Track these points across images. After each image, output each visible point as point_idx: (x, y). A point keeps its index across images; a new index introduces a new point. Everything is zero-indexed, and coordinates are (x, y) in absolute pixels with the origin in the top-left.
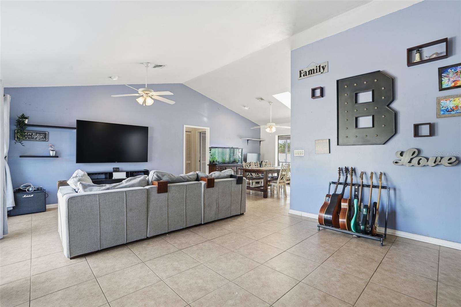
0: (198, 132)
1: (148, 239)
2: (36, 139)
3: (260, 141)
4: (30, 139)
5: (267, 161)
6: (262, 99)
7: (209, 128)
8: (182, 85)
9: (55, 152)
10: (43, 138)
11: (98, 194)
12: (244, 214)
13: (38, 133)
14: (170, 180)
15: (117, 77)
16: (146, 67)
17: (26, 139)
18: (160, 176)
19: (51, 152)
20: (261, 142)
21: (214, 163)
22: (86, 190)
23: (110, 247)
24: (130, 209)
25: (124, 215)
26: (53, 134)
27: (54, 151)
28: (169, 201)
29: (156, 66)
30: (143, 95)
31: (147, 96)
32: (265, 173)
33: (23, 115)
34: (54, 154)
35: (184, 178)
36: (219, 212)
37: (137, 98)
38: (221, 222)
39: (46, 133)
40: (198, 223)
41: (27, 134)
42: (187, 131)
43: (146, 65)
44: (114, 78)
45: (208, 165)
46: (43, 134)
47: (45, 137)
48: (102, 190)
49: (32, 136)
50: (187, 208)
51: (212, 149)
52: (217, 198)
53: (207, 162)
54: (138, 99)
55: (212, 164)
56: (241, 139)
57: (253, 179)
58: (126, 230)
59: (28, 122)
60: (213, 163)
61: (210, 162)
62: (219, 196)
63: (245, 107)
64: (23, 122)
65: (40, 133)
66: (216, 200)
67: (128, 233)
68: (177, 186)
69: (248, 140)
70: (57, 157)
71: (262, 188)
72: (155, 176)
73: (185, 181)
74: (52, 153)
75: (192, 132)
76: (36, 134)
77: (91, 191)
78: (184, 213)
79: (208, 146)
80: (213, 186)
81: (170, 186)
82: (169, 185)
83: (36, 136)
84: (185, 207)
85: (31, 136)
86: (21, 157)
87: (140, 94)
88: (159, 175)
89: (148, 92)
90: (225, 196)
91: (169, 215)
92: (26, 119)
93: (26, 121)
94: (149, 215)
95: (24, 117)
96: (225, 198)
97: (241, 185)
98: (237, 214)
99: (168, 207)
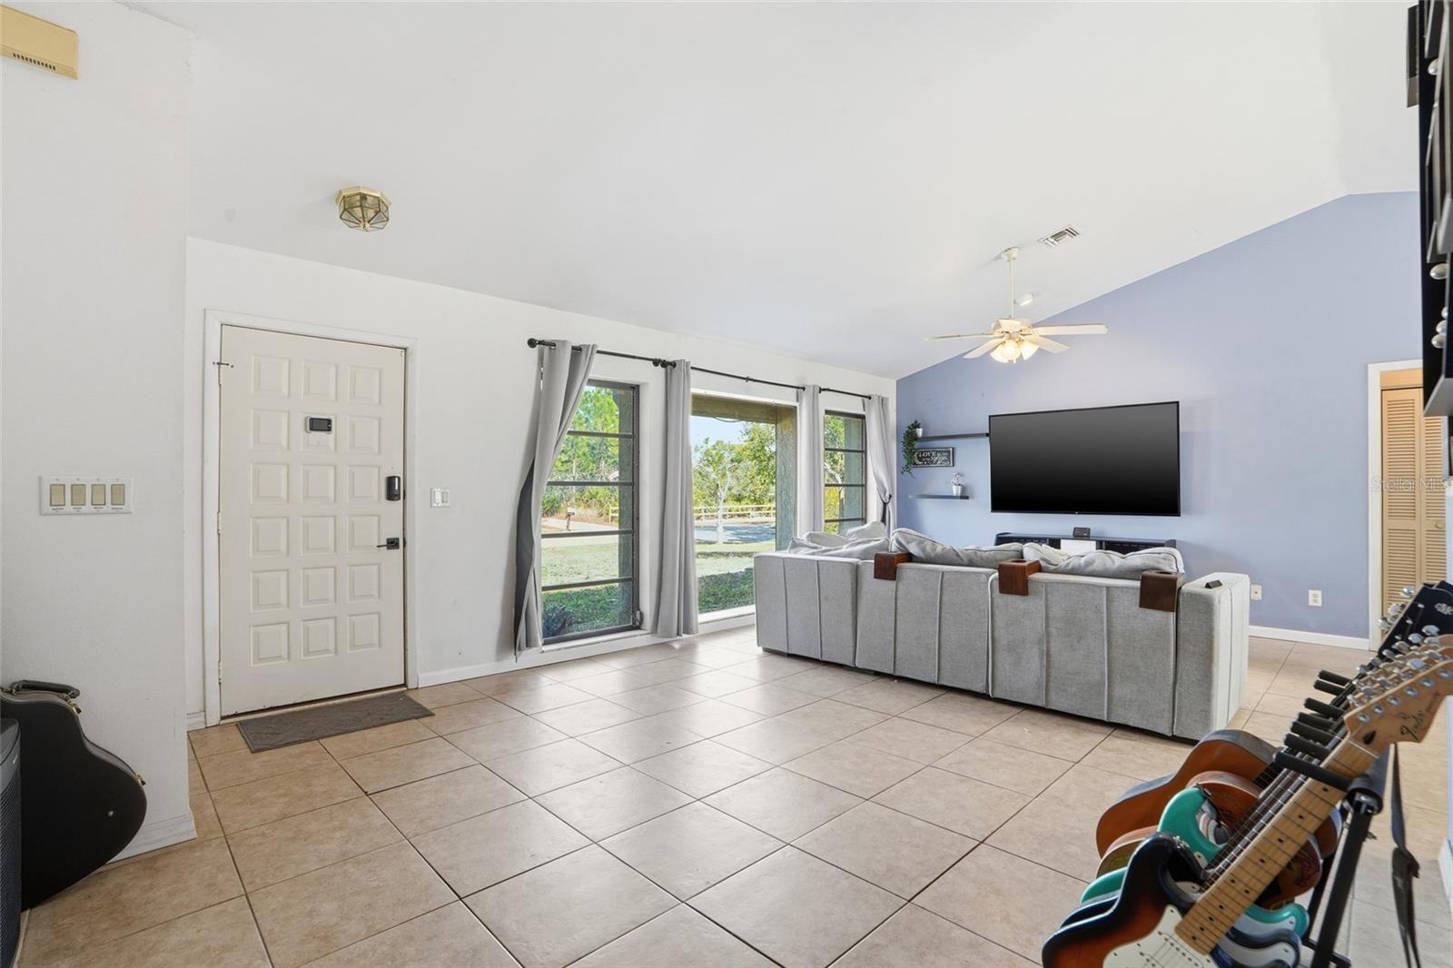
1: (857, 670)
2: (935, 463)
4: (929, 464)
9: (960, 487)
10: (945, 461)
11: (783, 558)
13: (940, 452)
16: (1009, 260)
17: (923, 464)
19: (954, 488)
23: (800, 655)
24: (826, 598)
25: (817, 606)
26: (964, 450)
27: (960, 485)
28: (898, 601)
29: (1051, 241)
33: (915, 422)
34: (960, 493)
36: (1051, 684)
39: (949, 451)
40: (979, 688)
41: (925, 455)
43: (1006, 258)
46: (946, 452)
47: (950, 456)
49: (931, 459)
50: (943, 634)
52: (1043, 635)
58: (821, 635)
59: (924, 433)
62: (1052, 631)
64: (915, 434)
66: (1040, 642)
67: (823, 642)
68: (920, 569)
70: (967, 498)
74: (956, 491)
76: (936, 454)
78: (935, 643)
80: (1022, 592)
83: (936, 458)
85: (930, 457)
90: (1081, 638)
91: (898, 636)
92: (919, 427)
93: (920, 432)
94: (859, 620)
95: (916, 426)
96: (1078, 642)
97: (1172, 615)
98: (1149, 727)
99: (896, 616)
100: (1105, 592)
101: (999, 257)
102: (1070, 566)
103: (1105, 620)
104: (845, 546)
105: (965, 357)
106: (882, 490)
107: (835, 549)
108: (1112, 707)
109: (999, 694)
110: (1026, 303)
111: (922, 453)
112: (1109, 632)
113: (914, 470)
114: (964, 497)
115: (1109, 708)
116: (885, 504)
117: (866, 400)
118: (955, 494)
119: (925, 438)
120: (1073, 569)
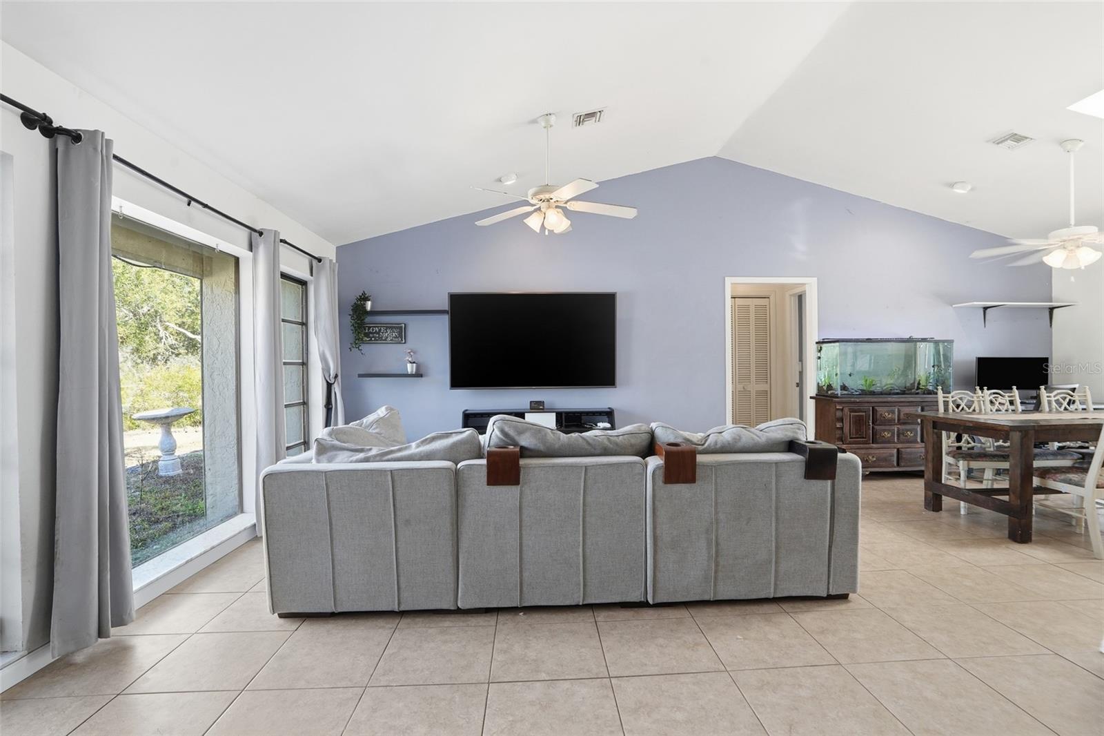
0: (791, 295)
1: (459, 612)
2: (385, 340)
3: (1051, 309)
4: (377, 340)
5: (1076, 386)
6: (1017, 138)
7: (815, 279)
8: (715, 159)
9: (415, 365)
10: (396, 337)
11: (326, 472)
12: (851, 596)
13: (390, 328)
14: (542, 448)
15: (514, 177)
16: (545, 127)
17: (371, 340)
18: (512, 432)
19: (409, 365)
20: (1055, 311)
21: (829, 392)
22: (321, 457)
23: (358, 610)
24: (407, 521)
25: (391, 535)
26: (415, 326)
27: (414, 363)
28: (524, 511)
29: (580, 120)
30: (540, 207)
31: (549, 207)
32: (1016, 436)
33: (364, 294)
34: (414, 371)
35: (591, 441)
36: (720, 574)
37: (525, 219)
38: (728, 610)
39: (401, 327)
40: (635, 597)
41: (373, 330)
42: (735, 295)
43: (543, 124)
44: (507, 181)
45: (811, 398)
46: (397, 328)
47: (401, 334)
48: (351, 462)
49: (379, 335)
50: (588, 542)
51: (824, 346)
52: (712, 523)
53: (811, 390)
54: (528, 219)
55: (825, 393)
56: (951, 306)
57: (984, 456)
58: (398, 576)
59: (372, 306)
60: (827, 392)
61: (819, 388)
62: (722, 516)
63: (952, 185)
64: (364, 307)
65: (391, 327)
66: (707, 531)
67: (403, 586)
68: (553, 466)
69: (985, 309)
70: (421, 376)
71: (1006, 498)
72: (497, 432)
73: (598, 452)
74: (410, 368)
75: (772, 298)
76: (386, 330)
77: (330, 461)
78: (578, 556)
79: (812, 336)
80: (691, 479)
81: (526, 467)
82: (522, 462)
83: (386, 334)
84: (581, 538)
85: (378, 333)
86: (360, 376)
87: (535, 205)
88: (507, 429)
89: (547, 196)
90: (750, 519)
91: (524, 556)
92: (369, 300)
93: (369, 305)
94: (461, 545)
95: (364, 298)
96: (747, 524)
97: (829, 482)
98: (809, 593)
99: (521, 530)
100: (774, 469)
101: (534, 121)
102: (718, 446)
103: (774, 498)
104: (414, 444)
105: (478, 223)
106: (326, 369)
107: (400, 450)
108: (778, 583)
109: (662, 598)
110: (509, 183)
111: (369, 328)
112: (777, 508)
113: (364, 347)
114: (418, 375)
115: (776, 584)
116: (329, 386)
117: (315, 262)
118: (409, 371)
119: (373, 313)
120: (722, 447)
